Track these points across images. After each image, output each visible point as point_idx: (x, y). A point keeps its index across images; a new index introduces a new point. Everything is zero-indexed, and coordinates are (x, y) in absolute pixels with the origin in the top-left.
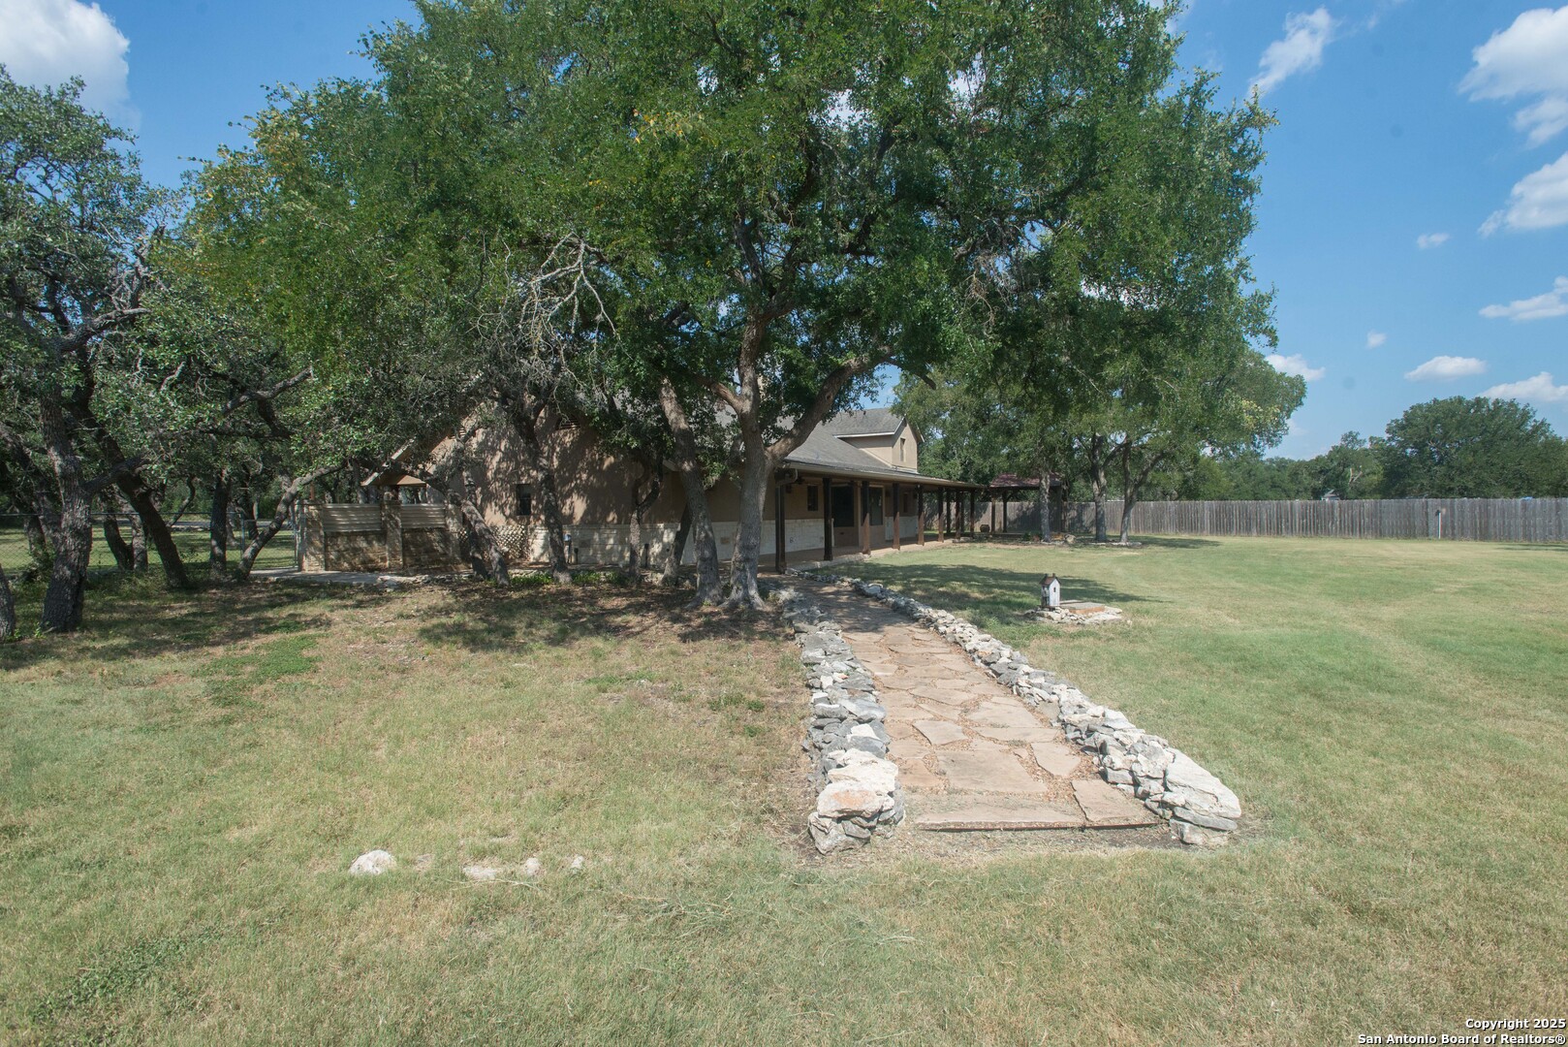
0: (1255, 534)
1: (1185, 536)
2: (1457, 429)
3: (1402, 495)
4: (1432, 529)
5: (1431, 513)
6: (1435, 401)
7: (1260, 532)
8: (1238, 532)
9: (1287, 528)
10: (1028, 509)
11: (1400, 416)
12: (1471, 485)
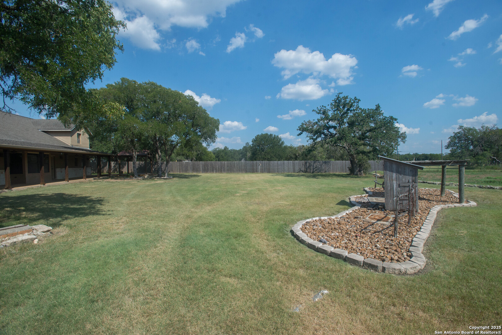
0: (215, 172)
1: (195, 174)
2: (266, 142)
3: (255, 160)
4: (258, 170)
5: (258, 165)
6: (262, 134)
7: (216, 172)
8: (210, 172)
9: (223, 170)
10: (142, 164)
11: (254, 138)
12: (269, 157)
